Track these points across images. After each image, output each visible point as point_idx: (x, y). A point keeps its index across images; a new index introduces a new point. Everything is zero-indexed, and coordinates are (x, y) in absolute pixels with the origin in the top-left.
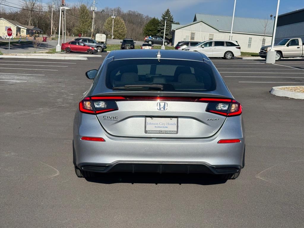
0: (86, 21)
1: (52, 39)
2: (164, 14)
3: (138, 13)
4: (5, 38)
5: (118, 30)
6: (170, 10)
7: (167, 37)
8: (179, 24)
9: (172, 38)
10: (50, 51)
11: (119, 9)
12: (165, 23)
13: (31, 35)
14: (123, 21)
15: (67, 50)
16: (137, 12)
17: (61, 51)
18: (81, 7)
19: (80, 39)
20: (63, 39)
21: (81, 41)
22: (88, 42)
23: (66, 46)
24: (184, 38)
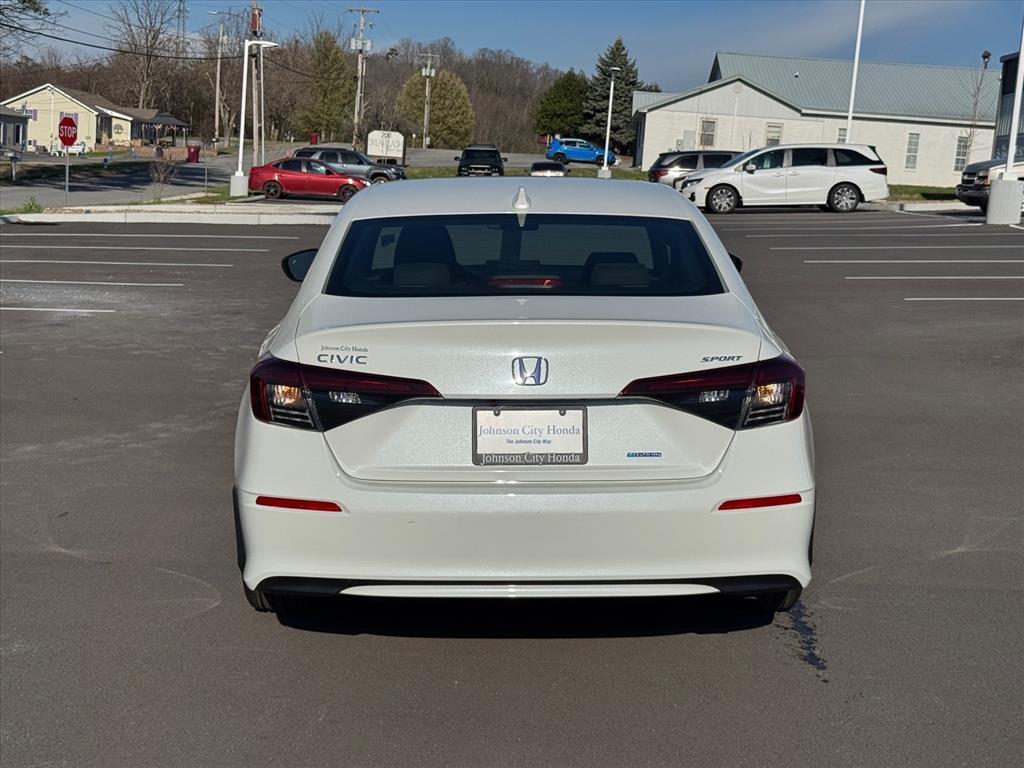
0: (336, 88)
1: (219, 153)
2: (604, 57)
3: (513, 58)
4: (60, 153)
5: (446, 117)
6: (624, 45)
7: (617, 136)
8: (657, 91)
9: (635, 141)
10: (210, 195)
11: (446, 44)
12: (609, 89)
13: (148, 141)
14: (463, 86)
15: (268, 191)
16: (510, 55)
17: (246, 194)
18: (317, 42)
19: (312, 152)
20: (256, 153)
21: (316, 157)
22: (340, 160)
23: (266, 176)
24: (678, 141)
